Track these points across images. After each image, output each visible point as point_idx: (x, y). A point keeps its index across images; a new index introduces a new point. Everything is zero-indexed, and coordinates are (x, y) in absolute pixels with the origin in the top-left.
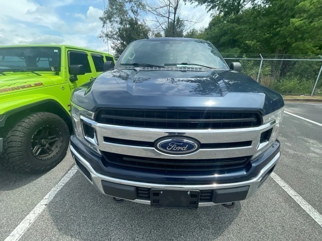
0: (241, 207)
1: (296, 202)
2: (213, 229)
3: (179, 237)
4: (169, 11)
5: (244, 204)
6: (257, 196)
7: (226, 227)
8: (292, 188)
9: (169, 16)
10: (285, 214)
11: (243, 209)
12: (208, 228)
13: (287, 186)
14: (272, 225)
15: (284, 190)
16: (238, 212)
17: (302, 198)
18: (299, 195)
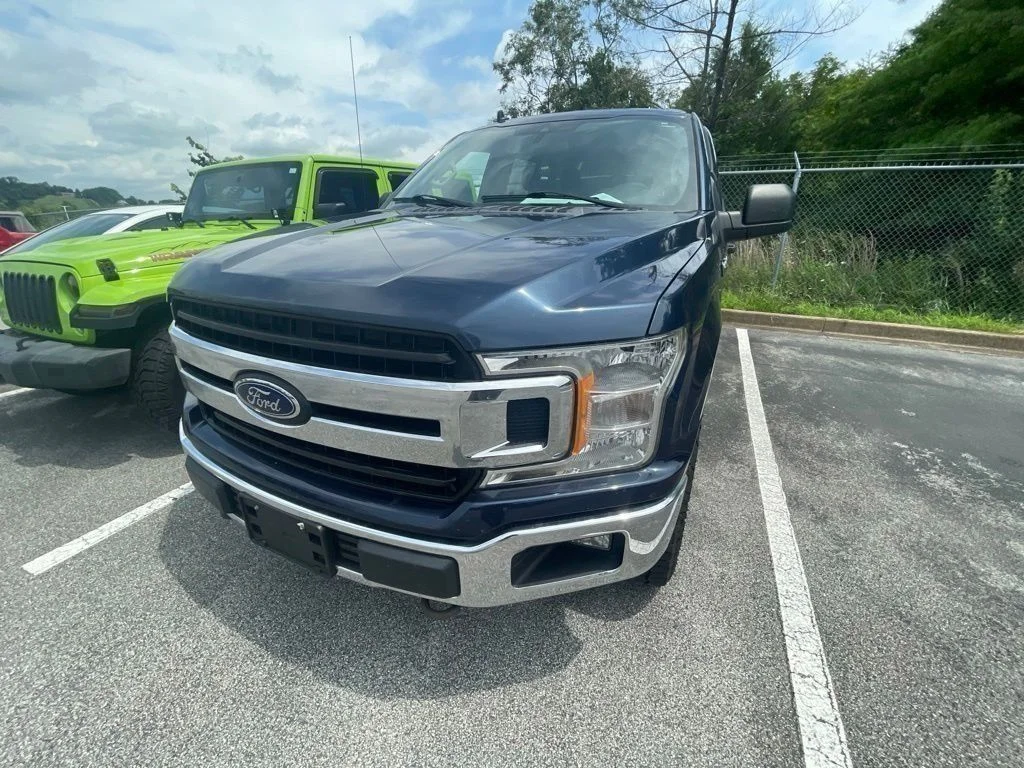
0: (566, 665)
1: (799, 739)
2: (431, 677)
3: (339, 654)
4: (716, 8)
5: (587, 662)
6: (659, 660)
7: (469, 690)
8: (838, 696)
9: (713, 25)
11: (569, 672)
12: (421, 669)
13: (822, 680)
14: (622, 753)
15: (791, 687)
16: (543, 674)
17: (844, 739)
18: (841, 727)
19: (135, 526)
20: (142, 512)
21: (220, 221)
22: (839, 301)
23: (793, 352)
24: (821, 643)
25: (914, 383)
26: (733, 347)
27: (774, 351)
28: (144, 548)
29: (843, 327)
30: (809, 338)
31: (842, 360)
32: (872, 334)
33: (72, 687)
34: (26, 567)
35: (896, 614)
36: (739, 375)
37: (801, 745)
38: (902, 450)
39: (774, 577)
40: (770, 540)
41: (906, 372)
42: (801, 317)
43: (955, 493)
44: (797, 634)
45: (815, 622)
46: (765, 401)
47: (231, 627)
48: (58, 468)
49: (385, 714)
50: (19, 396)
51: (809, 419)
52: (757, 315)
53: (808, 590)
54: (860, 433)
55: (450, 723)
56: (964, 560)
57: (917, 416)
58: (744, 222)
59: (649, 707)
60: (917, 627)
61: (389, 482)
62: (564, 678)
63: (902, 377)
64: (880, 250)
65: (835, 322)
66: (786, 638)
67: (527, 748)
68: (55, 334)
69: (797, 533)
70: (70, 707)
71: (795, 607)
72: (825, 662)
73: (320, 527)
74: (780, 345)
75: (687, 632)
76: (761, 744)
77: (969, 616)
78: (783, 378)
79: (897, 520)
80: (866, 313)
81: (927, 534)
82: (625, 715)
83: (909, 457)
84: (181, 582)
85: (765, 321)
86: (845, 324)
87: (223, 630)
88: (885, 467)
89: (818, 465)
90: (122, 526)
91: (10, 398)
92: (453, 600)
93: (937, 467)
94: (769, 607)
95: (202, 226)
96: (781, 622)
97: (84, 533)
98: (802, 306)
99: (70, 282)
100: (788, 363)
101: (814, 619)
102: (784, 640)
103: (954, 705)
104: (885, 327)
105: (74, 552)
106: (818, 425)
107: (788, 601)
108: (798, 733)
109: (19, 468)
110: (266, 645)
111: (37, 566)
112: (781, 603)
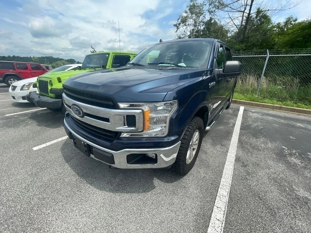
2: (113, 188)
4: (247, 4)
5: (155, 192)
7: (122, 192)
8: (227, 215)
9: (245, 9)
10: (180, 219)
11: (149, 193)
12: (112, 185)
13: (224, 210)
14: (156, 215)
15: (213, 210)
16: (142, 192)
17: (223, 226)
18: (224, 223)
19: (58, 142)
20: (60, 139)
21: (89, 68)
22: (282, 99)
23: (258, 115)
24: (228, 200)
25: (301, 129)
26: (237, 112)
27: (251, 114)
28: (58, 148)
29: (280, 108)
30: (265, 111)
31: (275, 119)
32: (291, 111)
33: (35, 175)
34: (33, 148)
35: (258, 197)
36: (235, 121)
37: (209, 225)
38: (284, 149)
39: (221, 180)
40: (224, 169)
41: (298, 124)
42: (265, 104)
43: (299, 165)
44: (221, 196)
45: (229, 194)
46: (241, 129)
47: (71, 168)
48: (45, 127)
49: (100, 194)
50: (41, 110)
51: (254, 136)
52: (249, 103)
53: (230, 185)
54: (271, 142)
55: (114, 199)
56: (291, 185)
57: (296, 139)
58: (223, 72)
59: (168, 206)
60: (263, 201)
61: (101, 134)
62: (147, 194)
63: (296, 126)
64: (300, 83)
65: (277, 106)
66: (217, 196)
67: (131, 209)
68: (47, 95)
69: (234, 169)
70: (34, 179)
71: (224, 189)
72: (227, 204)
73: (86, 143)
74: (254, 112)
75: (187, 190)
76: (197, 222)
77: (284, 202)
78: (250, 123)
79: (272, 170)
80: (290, 104)
81: (281, 176)
82: (160, 206)
83: (286, 152)
84: (64, 156)
85: (252, 104)
86: (281, 107)
87: (70, 168)
88: (275, 153)
89: (251, 150)
90: (55, 142)
91: (39, 110)
92: (113, 165)
93: (296, 156)
94: (215, 187)
95: (85, 70)
96: (217, 192)
97: (46, 142)
98: (266, 100)
99: (51, 82)
100: (255, 118)
101: (229, 193)
102: (216, 197)
103: (265, 225)
104: (296, 109)
105: (43, 147)
106: (256, 138)
107: (222, 187)
108: (209, 222)
109: (37, 127)
110: (78, 174)
111: (35, 149)
112: (220, 187)
